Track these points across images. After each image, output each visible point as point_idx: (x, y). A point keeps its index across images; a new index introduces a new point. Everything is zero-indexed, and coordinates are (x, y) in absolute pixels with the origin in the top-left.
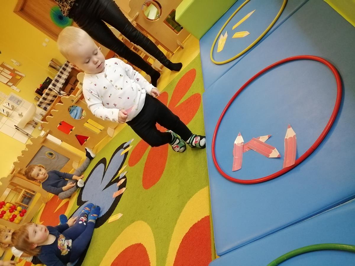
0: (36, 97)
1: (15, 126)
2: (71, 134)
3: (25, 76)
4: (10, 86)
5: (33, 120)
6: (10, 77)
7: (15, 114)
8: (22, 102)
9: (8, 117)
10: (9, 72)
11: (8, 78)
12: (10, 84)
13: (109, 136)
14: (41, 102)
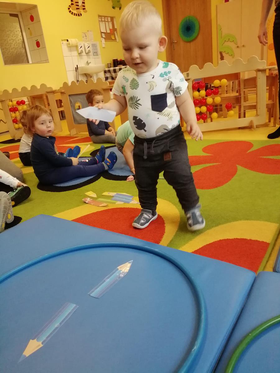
0: (110, 64)
1: (77, 65)
3: (118, 42)
4: (102, 37)
5: (91, 76)
6: (109, 31)
7: (85, 58)
8: (98, 56)
9: (78, 55)
10: (111, 28)
11: (106, 31)
14: (110, 70)
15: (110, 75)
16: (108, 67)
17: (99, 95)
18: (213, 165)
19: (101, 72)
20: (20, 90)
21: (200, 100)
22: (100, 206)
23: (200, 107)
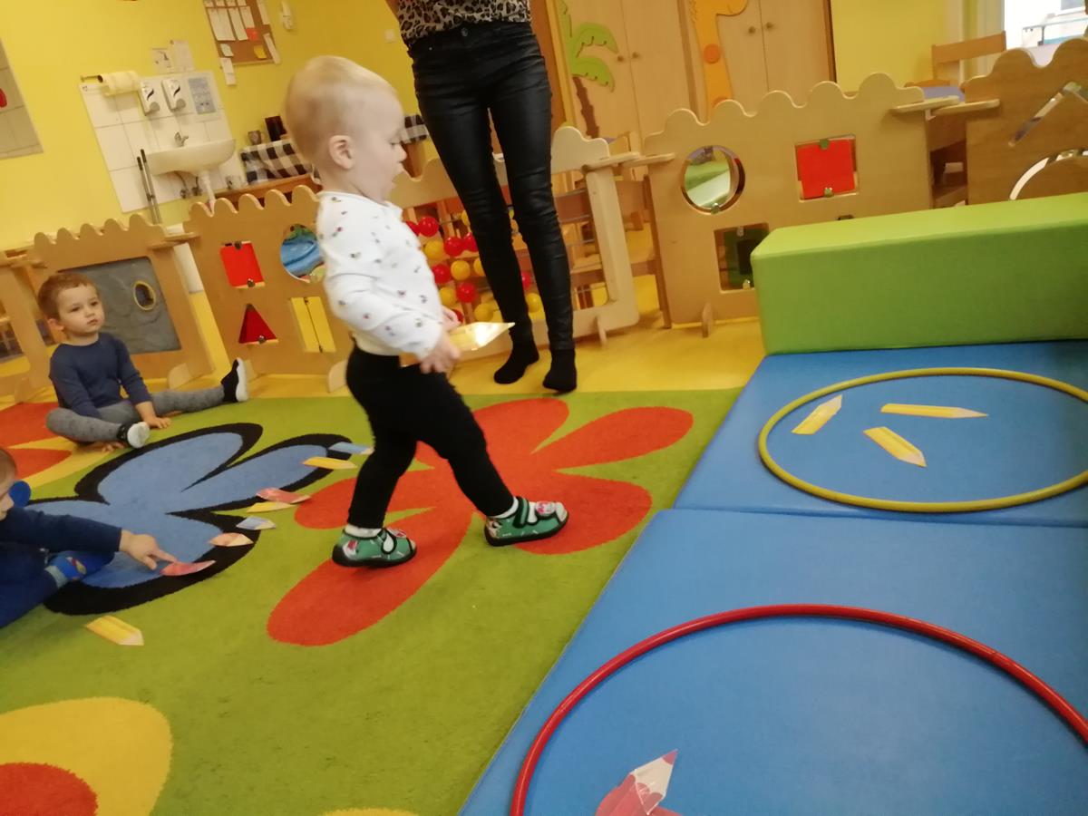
0: (258, 132)
1: (142, 152)
2: (241, 291)
3: (278, 65)
4: (221, 55)
5: (197, 178)
6: (242, 36)
7: (170, 125)
8: (214, 114)
9: (146, 118)
10: (250, 23)
11: (235, 35)
12: (227, 50)
13: (326, 383)
14: (257, 152)
15: (261, 166)
16: (254, 144)
18: (405, 519)
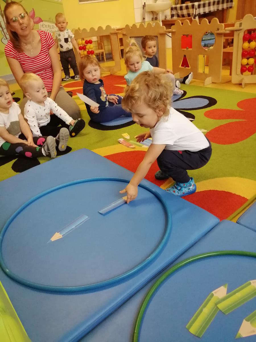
0: (178, 0)
1: (145, 3)
2: (184, 50)
5: (157, 14)
13: (204, 83)
14: (176, 7)
15: (176, 13)
16: (176, 4)
17: (152, 41)
18: (239, 121)
19: (169, 8)
20: (88, 31)
21: (249, 52)
22: (130, 147)
23: (248, 59)
